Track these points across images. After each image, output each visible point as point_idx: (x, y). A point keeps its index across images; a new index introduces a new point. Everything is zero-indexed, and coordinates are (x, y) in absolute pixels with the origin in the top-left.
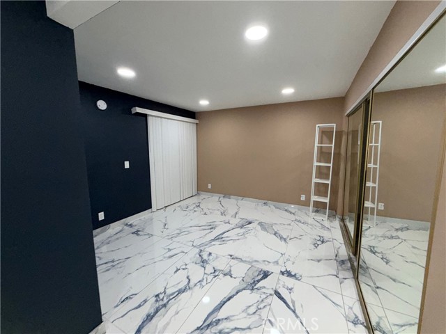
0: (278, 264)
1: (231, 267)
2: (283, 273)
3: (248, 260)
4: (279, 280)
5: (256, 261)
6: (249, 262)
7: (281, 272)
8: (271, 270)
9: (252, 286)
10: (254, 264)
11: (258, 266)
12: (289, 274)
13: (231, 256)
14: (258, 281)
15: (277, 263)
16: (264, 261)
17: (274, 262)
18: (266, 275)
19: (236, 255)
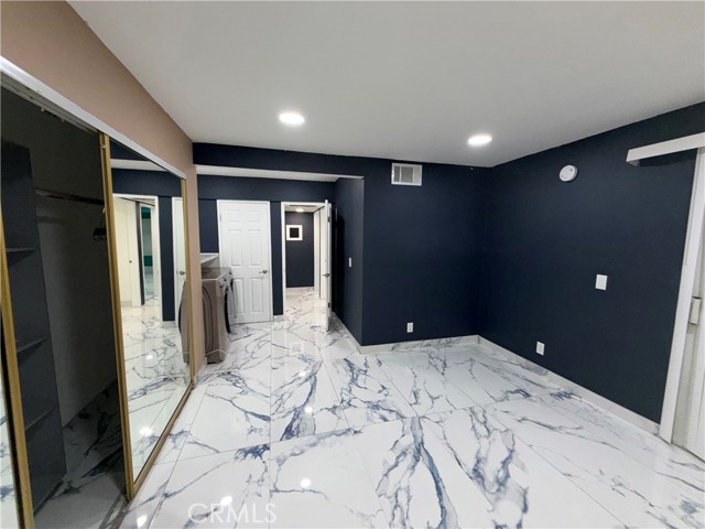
0: (278, 461)
1: (339, 418)
2: (266, 447)
3: (328, 440)
4: (269, 435)
5: (314, 445)
6: (322, 437)
7: (269, 449)
8: (285, 442)
9: (298, 412)
10: (313, 439)
11: (305, 438)
12: (256, 452)
13: (355, 432)
14: (294, 420)
15: (281, 461)
16: (302, 452)
17: (285, 460)
18: (289, 432)
19: (351, 437)
